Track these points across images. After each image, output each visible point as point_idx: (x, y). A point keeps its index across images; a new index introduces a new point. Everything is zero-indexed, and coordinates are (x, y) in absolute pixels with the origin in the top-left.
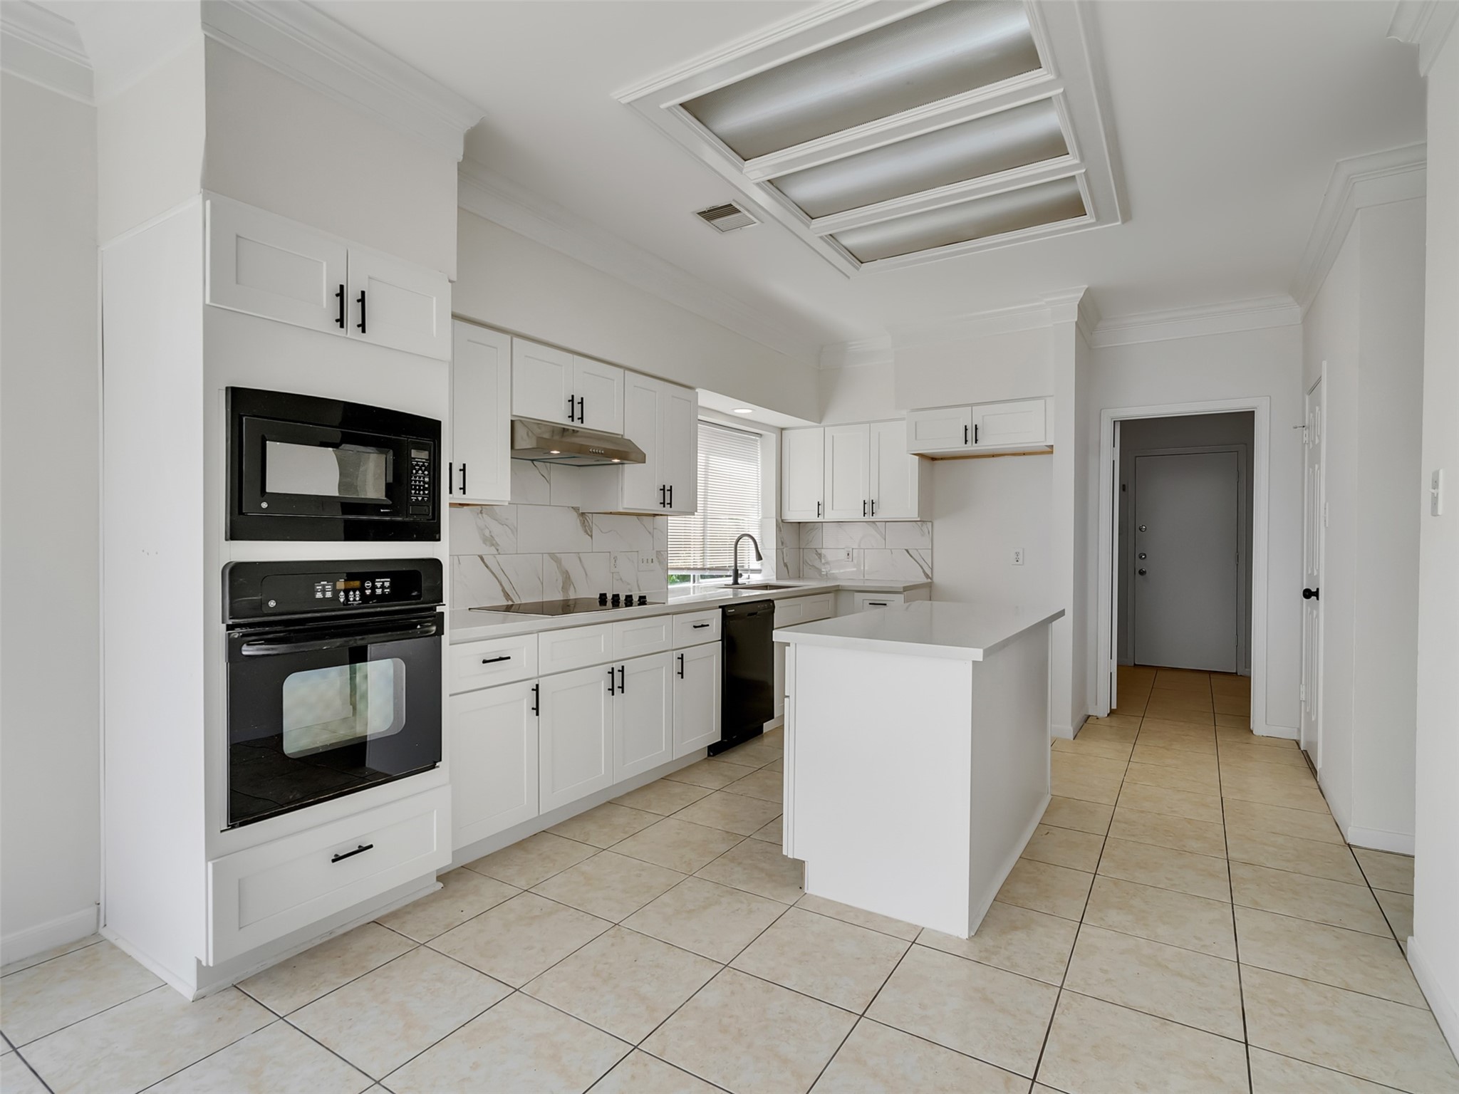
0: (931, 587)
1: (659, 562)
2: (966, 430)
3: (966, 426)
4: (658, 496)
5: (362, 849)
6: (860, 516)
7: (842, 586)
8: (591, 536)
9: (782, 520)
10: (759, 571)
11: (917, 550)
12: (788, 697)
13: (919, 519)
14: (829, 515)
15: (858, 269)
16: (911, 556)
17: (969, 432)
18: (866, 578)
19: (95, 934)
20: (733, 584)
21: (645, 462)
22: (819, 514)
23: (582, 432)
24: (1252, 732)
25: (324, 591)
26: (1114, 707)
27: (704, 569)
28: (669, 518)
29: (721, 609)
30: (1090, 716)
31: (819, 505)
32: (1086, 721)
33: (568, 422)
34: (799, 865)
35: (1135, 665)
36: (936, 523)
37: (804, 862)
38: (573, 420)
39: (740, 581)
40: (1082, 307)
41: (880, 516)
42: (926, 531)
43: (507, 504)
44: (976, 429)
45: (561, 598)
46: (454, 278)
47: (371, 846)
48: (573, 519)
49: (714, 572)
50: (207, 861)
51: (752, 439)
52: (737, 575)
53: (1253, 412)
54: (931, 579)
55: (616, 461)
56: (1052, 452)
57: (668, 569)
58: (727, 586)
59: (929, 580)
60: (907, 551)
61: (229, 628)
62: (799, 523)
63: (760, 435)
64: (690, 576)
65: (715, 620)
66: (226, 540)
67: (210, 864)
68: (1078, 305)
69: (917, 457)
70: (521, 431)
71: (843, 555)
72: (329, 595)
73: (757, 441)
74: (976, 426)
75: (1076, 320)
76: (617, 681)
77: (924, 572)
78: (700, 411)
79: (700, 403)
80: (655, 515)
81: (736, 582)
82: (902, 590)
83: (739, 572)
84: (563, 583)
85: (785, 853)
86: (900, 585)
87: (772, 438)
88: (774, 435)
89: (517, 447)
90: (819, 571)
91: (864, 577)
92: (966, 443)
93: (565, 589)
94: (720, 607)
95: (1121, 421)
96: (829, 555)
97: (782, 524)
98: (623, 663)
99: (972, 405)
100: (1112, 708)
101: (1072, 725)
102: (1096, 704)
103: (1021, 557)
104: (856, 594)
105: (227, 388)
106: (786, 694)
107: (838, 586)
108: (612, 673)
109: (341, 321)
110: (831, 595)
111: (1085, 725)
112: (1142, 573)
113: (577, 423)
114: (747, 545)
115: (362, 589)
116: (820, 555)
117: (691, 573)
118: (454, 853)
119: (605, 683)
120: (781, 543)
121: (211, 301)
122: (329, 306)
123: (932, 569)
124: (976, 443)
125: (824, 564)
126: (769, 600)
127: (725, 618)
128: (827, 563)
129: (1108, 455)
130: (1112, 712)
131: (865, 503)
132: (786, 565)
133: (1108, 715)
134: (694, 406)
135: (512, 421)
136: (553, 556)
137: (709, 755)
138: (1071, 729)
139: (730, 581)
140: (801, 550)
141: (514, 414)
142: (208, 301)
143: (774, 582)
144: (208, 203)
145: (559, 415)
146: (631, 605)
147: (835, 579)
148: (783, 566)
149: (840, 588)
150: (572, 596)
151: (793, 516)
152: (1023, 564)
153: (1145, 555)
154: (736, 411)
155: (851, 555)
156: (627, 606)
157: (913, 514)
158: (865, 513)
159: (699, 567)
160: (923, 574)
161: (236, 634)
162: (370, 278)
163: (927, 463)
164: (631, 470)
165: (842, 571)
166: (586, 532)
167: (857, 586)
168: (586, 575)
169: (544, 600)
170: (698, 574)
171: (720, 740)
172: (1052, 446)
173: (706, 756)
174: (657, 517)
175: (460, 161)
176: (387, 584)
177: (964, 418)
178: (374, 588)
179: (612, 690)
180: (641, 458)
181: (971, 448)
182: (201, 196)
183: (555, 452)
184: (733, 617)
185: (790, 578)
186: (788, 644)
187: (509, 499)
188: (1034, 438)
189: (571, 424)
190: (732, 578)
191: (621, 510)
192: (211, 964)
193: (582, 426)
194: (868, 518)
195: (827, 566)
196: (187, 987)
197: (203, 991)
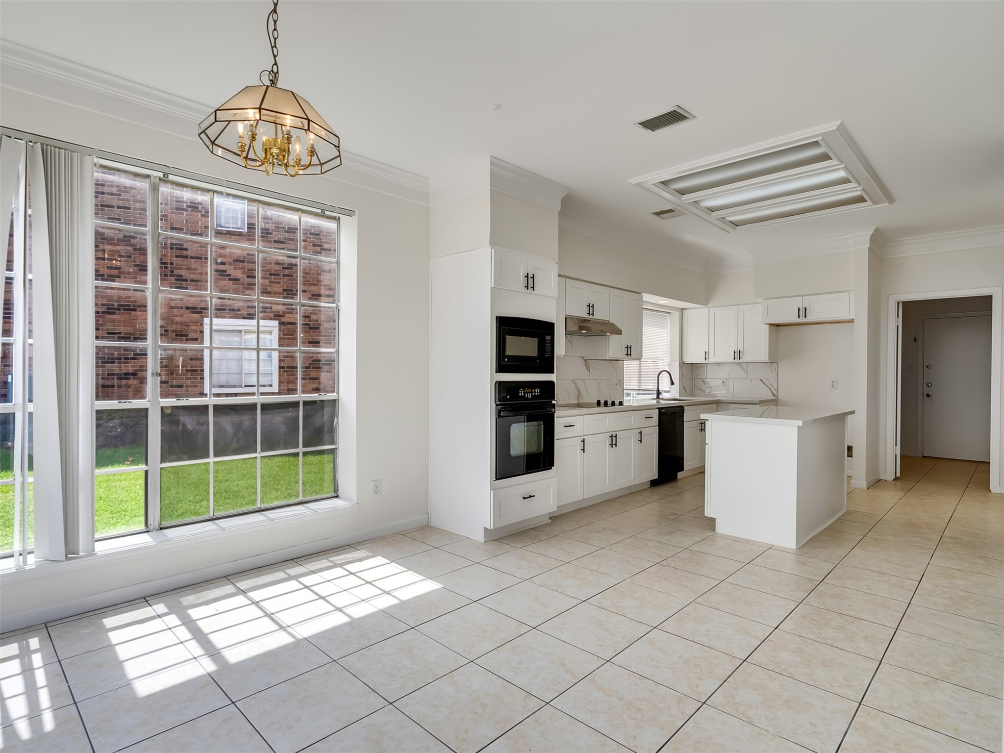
0: (776, 402)
1: (620, 385)
2: (799, 310)
3: (799, 308)
4: (625, 351)
5: (531, 497)
6: (732, 360)
7: (721, 400)
8: (589, 371)
9: (683, 362)
10: (669, 392)
11: (768, 379)
12: (707, 444)
13: (769, 362)
14: (712, 359)
15: (735, 229)
16: (764, 383)
17: (801, 311)
18: (735, 396)
19: (428, 525)
20: (657, 398)
21: (621, 334)
22: (706, 359)
23: (593, 321)
24: (990, 491)
25: (521, 393)
26: (898, 475)
27: (639, 390)
28: (625, 362)
29: (658, 410)
30: (881, 480)
31: (706, 353)
32: (878, 482)
33: (587, 316)
34: (713, 520)
35: (923, 456)
36: (780, 364)
37: (715, 519)
38: (589, 315)
39: (660, 397)
40: (873, 239)
41: (745, 359)
42: (774, 369)
43: (563, 356)
44: (805, 309)
45: (577, 402)
46: (557, 262)
47: (534, 496)
48: (582, 362)
49: (646, 391)
50: (491, 490)
51: (665, 316)
52: (659, 393)
53: (992, 296)
54: (776, 397)
55: (608, 334)
56: (853, 322)
57: (624, 389)
58: (653, 399)
59: (776, 398)
60: (761, 380)
61: (497, 405)
62: (692, 364)
63: (669, 313)
64: (630, 393)
65: (655, 414)
66: (496, 372)
67: (492, 492)
68: (870, 238)
69: (768, 325)
70: (569, 322)
71: (719, 382)
72: (523, 394)
73: (667, 316)
74: (805, 308)
75: (869, 246)
76: (614, 441)
77: (772, 392)
78: (644, 303)
79: (644, 300)
80: (618, 360)
81: (658, 397)
82: (758, 402)
83: (660, 392)
84: (578, 395)
85: (706, 515)
86: (757, 400)
87: (677, 314)
88: (678, 313)
89: (567, 330)
90: (704, 391)
91: (733, 395)
92: (799, 318)
93: (578, 398)
94: (657, 408)
95: (903, 302)
96: (711, 382)
97: (682, 364)
98: (616, 433)
99: (803, 296)
100: (897, 476)
101: (866, 481)
102: (886, 473)
103: (835, 383)
104: (730, 405)
105: (497, 317)
106: (707, 443)
107: (719, 400)
108: (612, 437)
109: (527, 287)
110: (715, 405)
111: (876, 483)
112: (928, 395)
113: (591, 316)
114: (665, 378)
115: (532, 393)
116: (704, 382)
117: (632, 392)
118: (558, 507)
119: (608, 442)
120: (682, 375)
121: (494, 285)
122: (523, 280)
123: (777, 391)
124: (805, 317)
125: (708, 388)
126: (681, 406)
127: (660, 414)
128: (710, 387)
129: (893, 323)
130: (896, 479)
131: (735, 352)
132: (685, 388)
133: (894, 480)
134: (641, 302)
135: (566, 318)
136: (573, 381)
137: (651, 486)
138: (865, 483)
139: (655, 396)
140: (693, 380)
141: (567, 314)
142: (493, 286)
143: (677, 397)
144: (493, 250)
145: (582, 313)
146: (614, 405)
147: (716, 397)
148: (683, 389)
149: (720, 401)
150: (581, 402)
151: (689, 359)
152: (837, 388)
153: (931, 384)
154: (659, 302)
155: (725, 382)
156: (612, 406)
157: (766, 359)
158: (734, 358)
159: (636, 388)
160: (771, 394)
161: (499, 407)
162: (534, 268)
163: (775, 328)
164: (613, 339)
165: (719, 392)
166: (587, 369)
167: (729, 400)
168: (587, 391)
169: (570, 403)
170: (635, 392)
171: (657, 477)
172: (853, 319)
173: (649, 486)
174: (619, 361)
175: (560, 210)
176: (539, 391)
177: (798, 303)
178: (535, 392)
179: (612, 445)
180: (619, 332)
181: (802, 320)
182: (490, 247)
183: (584, 332)
184: (664, 413)
185: (687, 396)
186: (708, 420)
187: (564, 354)
188: (843, 314)
189: (589, 317)
190: (656, 395)
191: (608, 358)
192: (492, 528)
193: (593, 317)
194: (737, 361)
195: (710, 389)
196: (480, 537)
197: (486, 540)
